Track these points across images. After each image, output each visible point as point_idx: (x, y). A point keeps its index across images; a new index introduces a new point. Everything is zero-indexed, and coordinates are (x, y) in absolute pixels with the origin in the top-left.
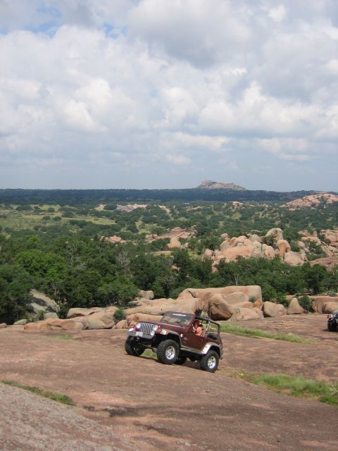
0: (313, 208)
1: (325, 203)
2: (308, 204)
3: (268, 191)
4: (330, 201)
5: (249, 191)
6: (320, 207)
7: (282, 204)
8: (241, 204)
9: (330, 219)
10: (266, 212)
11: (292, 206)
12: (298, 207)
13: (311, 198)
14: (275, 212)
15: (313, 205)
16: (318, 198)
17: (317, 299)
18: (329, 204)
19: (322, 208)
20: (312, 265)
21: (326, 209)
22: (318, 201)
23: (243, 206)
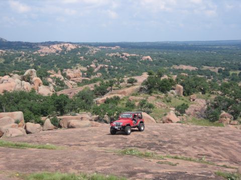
0: (57, 54)
1: (65, 50)
2: (54, 51)
3: (24, 42)
4: (69, 49)
5: (9, 42)
6: (62, 53)
7: (35, 51)
8: (4, 52)
9: (69, 62)
10: (23, 58)
11: (42, 53)
12: (46, 53)
13: (55, 46)
14: (30, 57)
15: (57, 52)
16: (60, 47)
17: (63, 119)
18: (69, 51)
19: (64, 54)
20: (58, 95)
21: (67, 55)
22: (60, 49)
23: (6, 53)
